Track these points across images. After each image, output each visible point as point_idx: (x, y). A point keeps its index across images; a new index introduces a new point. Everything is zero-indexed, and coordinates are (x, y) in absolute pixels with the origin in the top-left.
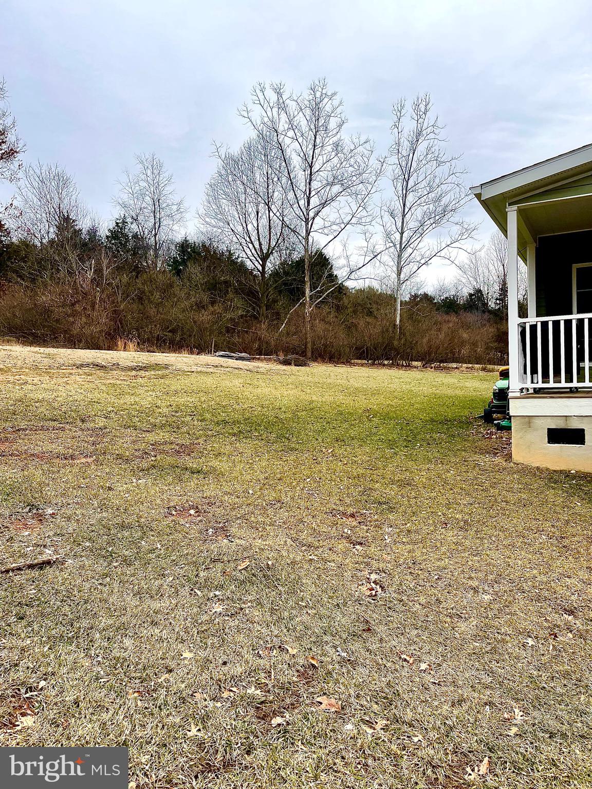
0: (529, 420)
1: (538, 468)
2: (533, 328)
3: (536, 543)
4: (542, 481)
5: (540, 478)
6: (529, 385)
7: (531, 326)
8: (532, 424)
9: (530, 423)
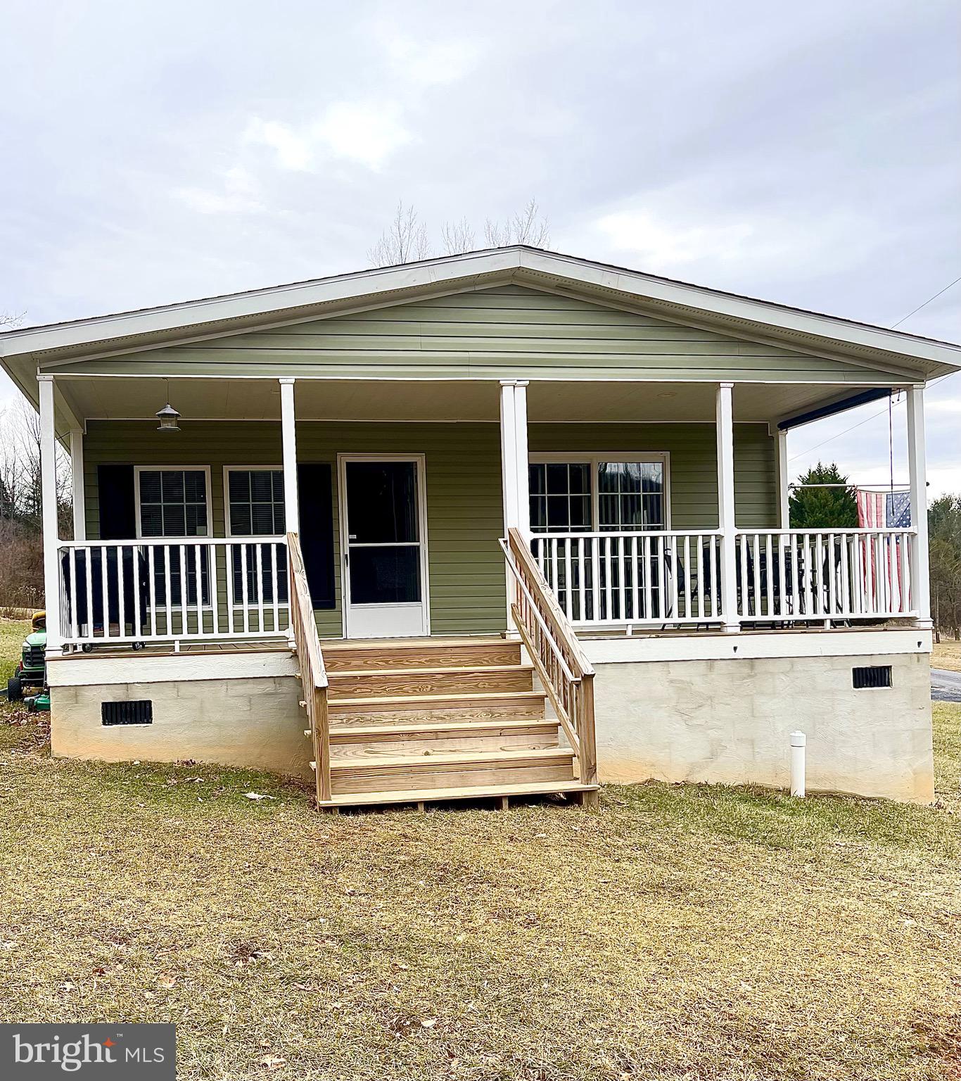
0: (75, 691)
1: (89, 762)
2: (80, 555)
3: (82, 864)
4: (94, 780)
5: (92, 777)
6: (76, 639)
7: (76, 552)
8: (79, 698)
9: (76, 696)
